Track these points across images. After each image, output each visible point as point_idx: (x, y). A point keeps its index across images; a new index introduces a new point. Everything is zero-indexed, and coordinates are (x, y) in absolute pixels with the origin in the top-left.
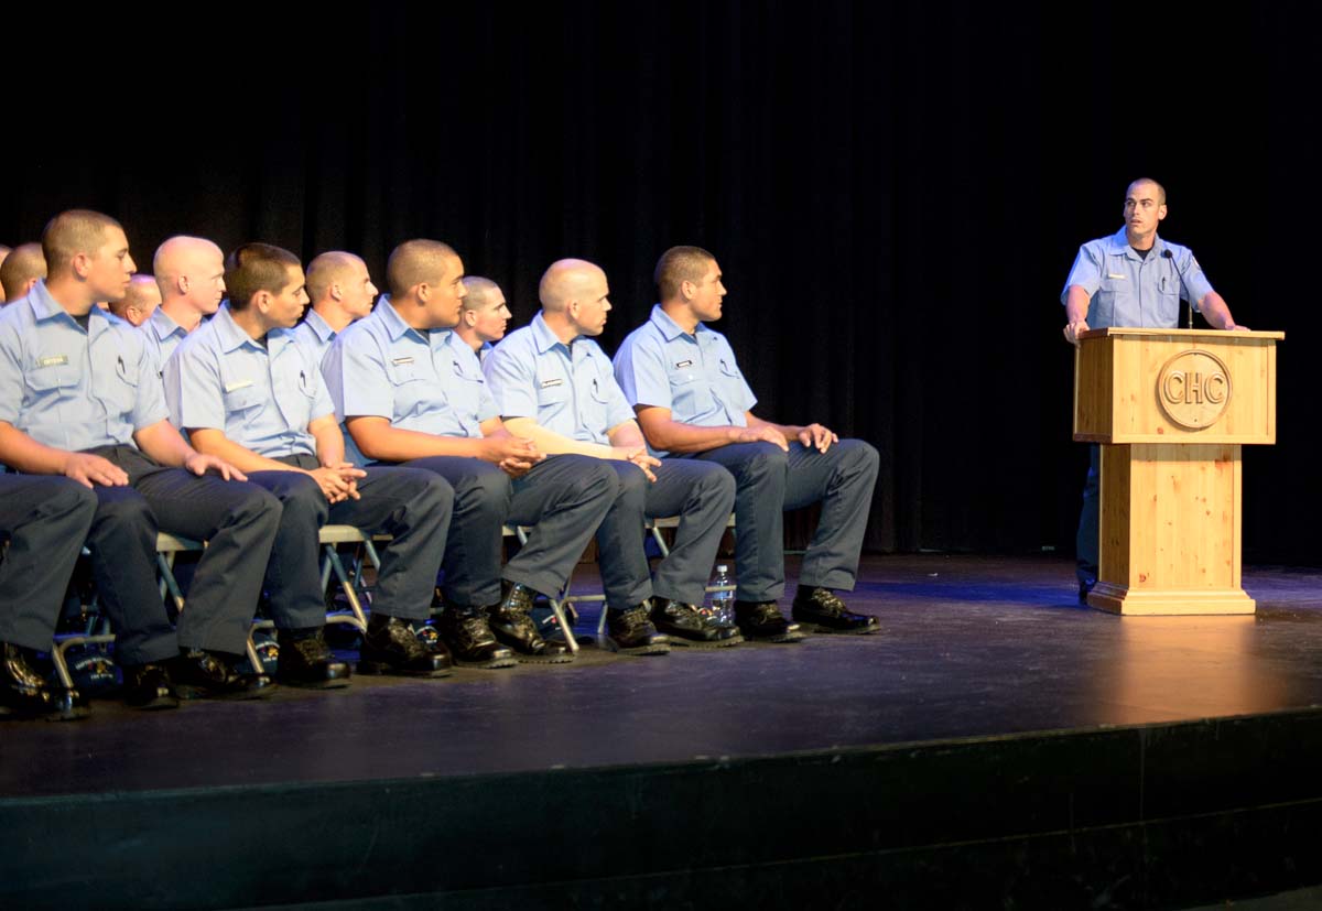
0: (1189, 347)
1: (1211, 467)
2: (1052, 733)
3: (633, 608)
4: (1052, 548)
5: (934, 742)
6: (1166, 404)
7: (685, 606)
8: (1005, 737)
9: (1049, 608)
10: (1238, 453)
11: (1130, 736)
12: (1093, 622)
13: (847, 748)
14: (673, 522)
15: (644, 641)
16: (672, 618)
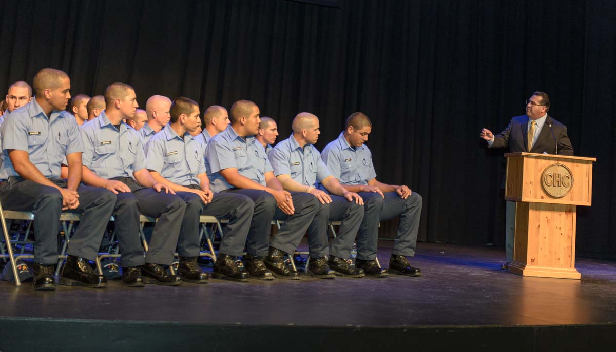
0: (556, 162)
1: (563, 215)
2: (496, 326)
3: (321, 258)
4: (491, 244)
5: (446, 326)
6: (545, 186)
7: (342, 259)
8: (476, 326)
9: (492, 271)
10: (575, 209)
11: (529, 330)
12: (509, 278)
13: (409, 326)
14: (338, 223)
15: (325, 273)
16: (336, 264)
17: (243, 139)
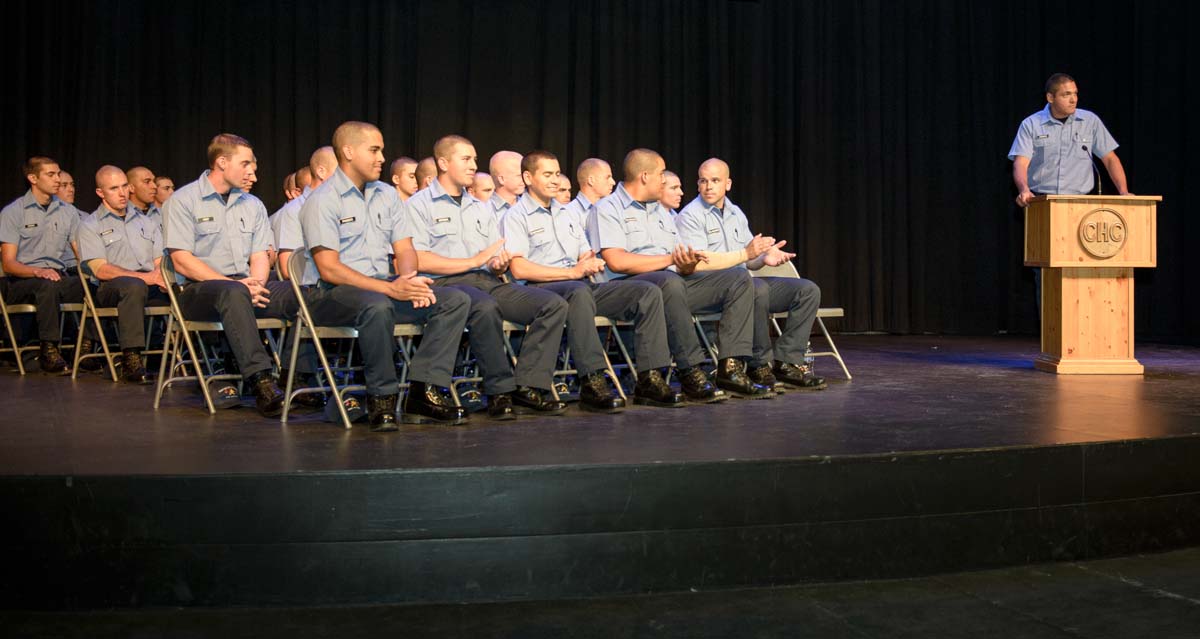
0: (1099, 206)
1: (1114, 282)
2: (1027, 446)
3: (762, 366)
4: (1005, 332)
5: (953, 451)
6: (1085, 243)
7: (792, 365)
8: (997, 448)
9: (1009, 369)
10: (1132, 273)
11: (1075, 449)
12: (1040, 379)
13: (899, 453)
14: (785, 315)
16: (785, 372)
17: (642, 204)
